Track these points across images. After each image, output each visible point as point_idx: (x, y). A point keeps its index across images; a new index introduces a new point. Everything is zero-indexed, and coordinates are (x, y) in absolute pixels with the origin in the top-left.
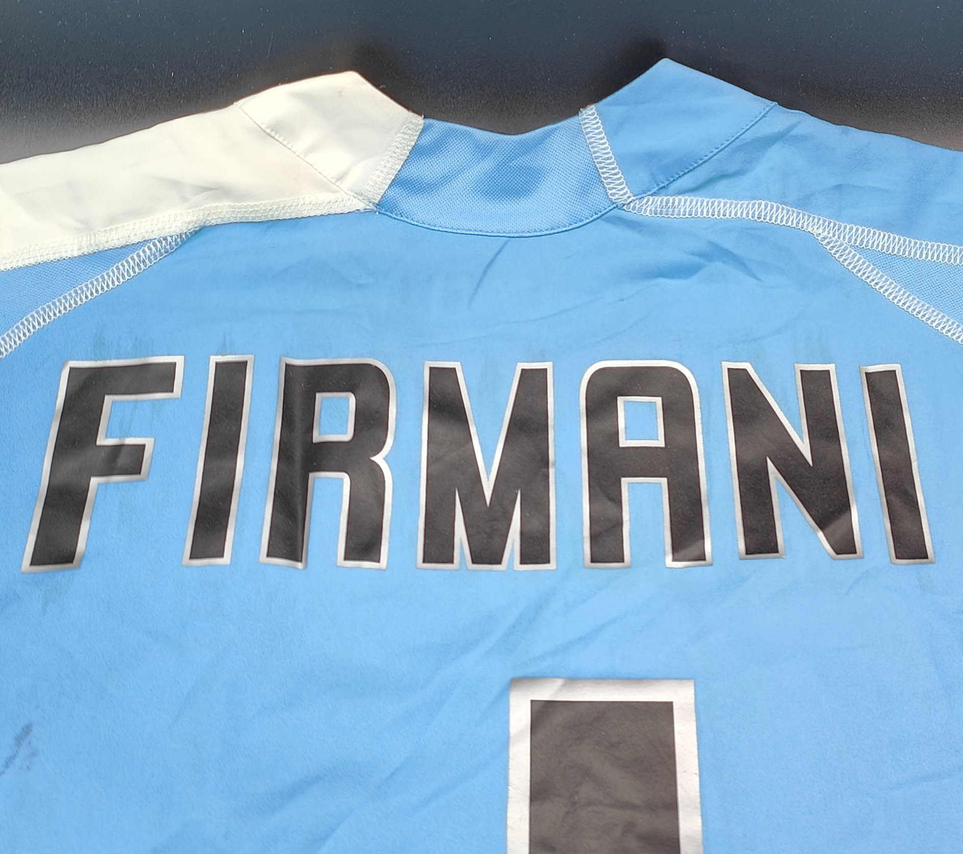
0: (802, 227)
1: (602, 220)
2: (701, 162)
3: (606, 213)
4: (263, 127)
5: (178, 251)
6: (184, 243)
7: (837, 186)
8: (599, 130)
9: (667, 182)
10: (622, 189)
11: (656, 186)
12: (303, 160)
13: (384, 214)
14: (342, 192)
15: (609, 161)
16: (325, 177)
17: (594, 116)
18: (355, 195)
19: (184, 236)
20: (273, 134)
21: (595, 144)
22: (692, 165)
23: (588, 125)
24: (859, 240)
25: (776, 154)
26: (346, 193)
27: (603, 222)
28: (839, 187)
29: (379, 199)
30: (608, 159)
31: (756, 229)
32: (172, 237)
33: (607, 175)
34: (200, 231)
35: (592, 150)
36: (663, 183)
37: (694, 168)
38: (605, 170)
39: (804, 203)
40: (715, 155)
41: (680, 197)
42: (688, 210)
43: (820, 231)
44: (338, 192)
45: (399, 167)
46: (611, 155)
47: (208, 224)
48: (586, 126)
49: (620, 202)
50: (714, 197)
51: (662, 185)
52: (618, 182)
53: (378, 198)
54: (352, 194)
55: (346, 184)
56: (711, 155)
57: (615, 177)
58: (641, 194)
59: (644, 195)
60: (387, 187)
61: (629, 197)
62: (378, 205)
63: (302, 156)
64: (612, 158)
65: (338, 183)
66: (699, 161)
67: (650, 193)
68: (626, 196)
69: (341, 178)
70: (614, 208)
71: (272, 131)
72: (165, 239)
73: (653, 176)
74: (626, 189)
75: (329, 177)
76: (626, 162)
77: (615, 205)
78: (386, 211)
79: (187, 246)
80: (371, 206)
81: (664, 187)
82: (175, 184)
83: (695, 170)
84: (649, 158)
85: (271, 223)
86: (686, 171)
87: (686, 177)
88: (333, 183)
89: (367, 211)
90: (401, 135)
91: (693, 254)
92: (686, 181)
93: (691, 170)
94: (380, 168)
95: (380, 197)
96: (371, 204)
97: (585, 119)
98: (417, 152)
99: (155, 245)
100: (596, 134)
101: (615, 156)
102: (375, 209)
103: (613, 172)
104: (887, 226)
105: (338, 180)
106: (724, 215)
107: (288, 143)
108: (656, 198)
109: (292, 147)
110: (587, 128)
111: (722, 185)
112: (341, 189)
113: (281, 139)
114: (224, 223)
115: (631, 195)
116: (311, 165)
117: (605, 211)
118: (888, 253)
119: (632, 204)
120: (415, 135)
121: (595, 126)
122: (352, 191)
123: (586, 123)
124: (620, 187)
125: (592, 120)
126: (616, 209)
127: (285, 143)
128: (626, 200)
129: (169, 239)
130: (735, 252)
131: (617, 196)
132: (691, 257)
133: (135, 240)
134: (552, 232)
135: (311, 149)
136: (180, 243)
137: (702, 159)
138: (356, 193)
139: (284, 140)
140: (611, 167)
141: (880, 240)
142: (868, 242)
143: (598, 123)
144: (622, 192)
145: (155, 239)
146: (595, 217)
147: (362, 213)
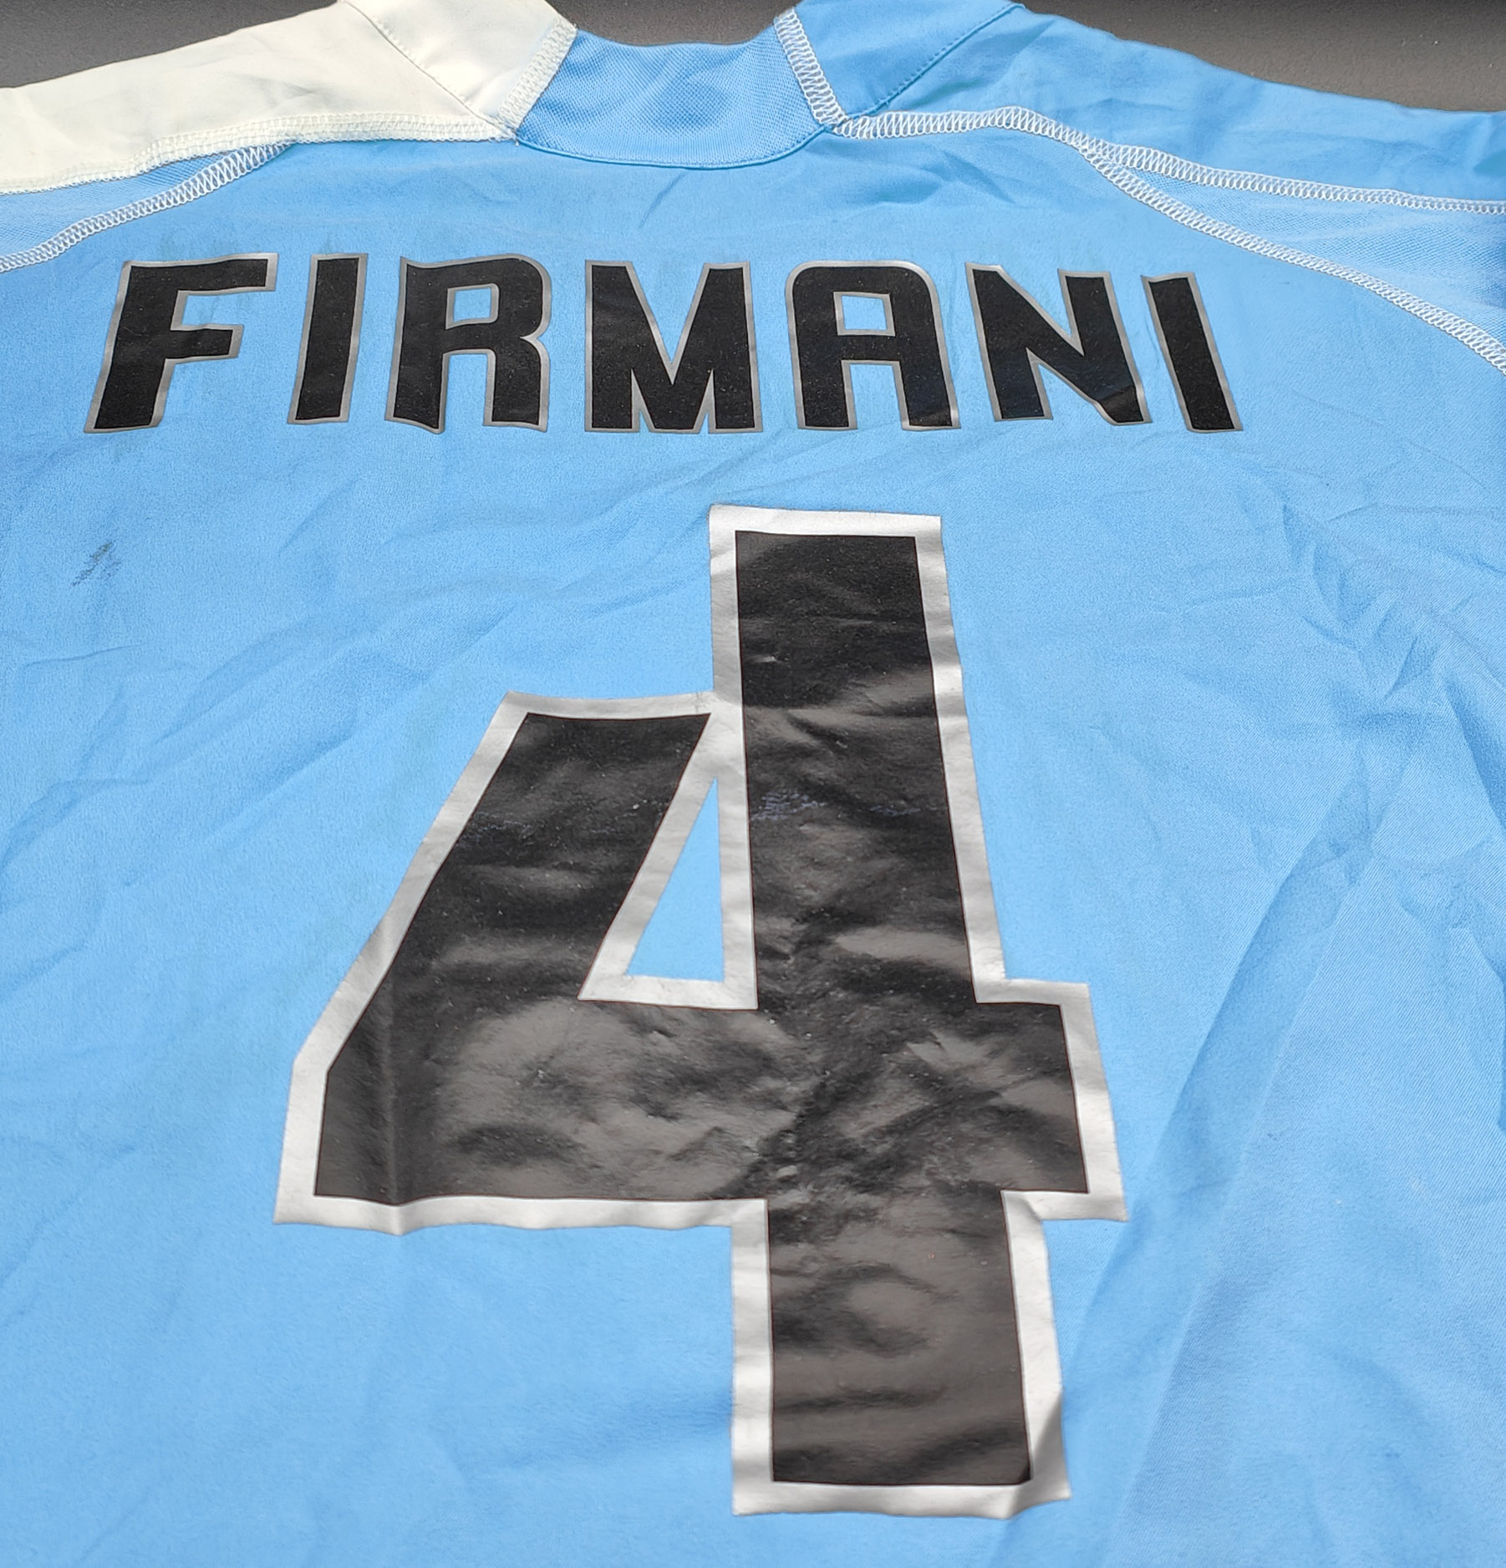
0: (1063, 139)
1: (807, 150)
2: (930, 63)
3: (811, 139)
4: (375, 20)
5: (263, 169)
6: (271, 160)
7: (1105, 101)
8: (800, 35)
9: (889, 97)
10: (832, 106)
11: (873, 104)
12: (424, 72)
13: (526, 145)
14: (472, 115)
15: (813, 72)
16: (451, 94)
17: (793, 20)
18: (490, 119)
19: (271, 150)
20: (386, 32)
21: (795, 53)
22: (919, 70)
23: (785, 32)
24: (1136, 161)
25: (1025, 62)
26: (477, 116)
27: (807, 154)
28: (1108, 103)
29: (520, 122)
30: (812, 68)
31: (1002, 138)
32: (255, 148)
33: (812, 89)
34: (290, 148)
35: (791, 61)
36: (882, 99)
37: (923, 74)
38: (808, 83)
39: (1065, 115)
40: (947, 54)
41: (905, 113)
42: (917, 126)
43: (1086, 147)
44: (468, 114)
45: (546, 85)
46: (815, 63)
47: (302, 140)
48: (782, 33)
49: (829, 123)
50: (948, 111)
51: (882, 102)
52: (826, 98)
53: (519, 120)
54: (485, 117)
55: (477, 106)
56: (944, 53)
57: (822, 91)
58: (855, 113)
59: (860, 114)
60: (530, 107)
61: (840, 116)
62: (518, 130)
63: (422, 67)
64: (817, 66)
65: (467, 104)
66: (927, 62)
67: (867, 111)
68: (836, 115)
69: (471, 95)
70: (822, 132)
71: (386, 27)
72: (248, 151)
73: (870, 89)
74: (837, 106)
75: (456, 94)
76: (836, 71)
77: (822, 128)
78: (529, 140)
79: (274, 164)
80: (511, 135)
81: (885, 104)
82: (263, 84)
83: (924, 76)
84: (866, 63)
85: (381, 144)
86: (913, 79)
87: (911, 88)
88: (461, 102)
89: (503, 141)
90: (549, 42)
91: (925, 168)
92: (914, 92)
93: (919, 77)
94: (522, 83)
95: (521, 119)
96: (509, 131)
97: (781, 24)
98: (567, 67)
99: (234, 158)
100: (796, 40)
101: (821, 64)
102: (515, 137)
103: (819, 85)
104: (1173, 148)
105: (467, 99)
106: (964, 128)
107: (405, 49)
108: (874, 119)
109: (409, 54)
110: (785, 35)
111: (959, 97)
112: (472, 112)
113: (395, 42)
114: (321, 140)
115: (843, 113)
116: (433, 78)
117: (810, 137)
118: (1174, 177)
119: (844, 126)
120: (566, 45)
121: (795, 32)
122: (485, 114)
123: (782, 30)
124: (828, 104)
125: (791, 24)
126: (824, 134)
127: (400, 48)
128: (836, 119)
129: (252, 150)
130: (978, 166)
131: (825, 116)
132: (924, 172)
133: (207, 151)
134: (742, 164)
135: (435, 58)
136: (266, 160)
137: (931, 60)
138: (491, 116)
139: (400, 44)
140: (816, 78)
141: (1161, 162)
142: (1147, 163)
143: (798, 27)
144: (831, 110)
145: (234, 151)
146: (798, 146)
147: (498, 142)
